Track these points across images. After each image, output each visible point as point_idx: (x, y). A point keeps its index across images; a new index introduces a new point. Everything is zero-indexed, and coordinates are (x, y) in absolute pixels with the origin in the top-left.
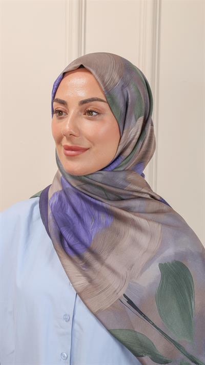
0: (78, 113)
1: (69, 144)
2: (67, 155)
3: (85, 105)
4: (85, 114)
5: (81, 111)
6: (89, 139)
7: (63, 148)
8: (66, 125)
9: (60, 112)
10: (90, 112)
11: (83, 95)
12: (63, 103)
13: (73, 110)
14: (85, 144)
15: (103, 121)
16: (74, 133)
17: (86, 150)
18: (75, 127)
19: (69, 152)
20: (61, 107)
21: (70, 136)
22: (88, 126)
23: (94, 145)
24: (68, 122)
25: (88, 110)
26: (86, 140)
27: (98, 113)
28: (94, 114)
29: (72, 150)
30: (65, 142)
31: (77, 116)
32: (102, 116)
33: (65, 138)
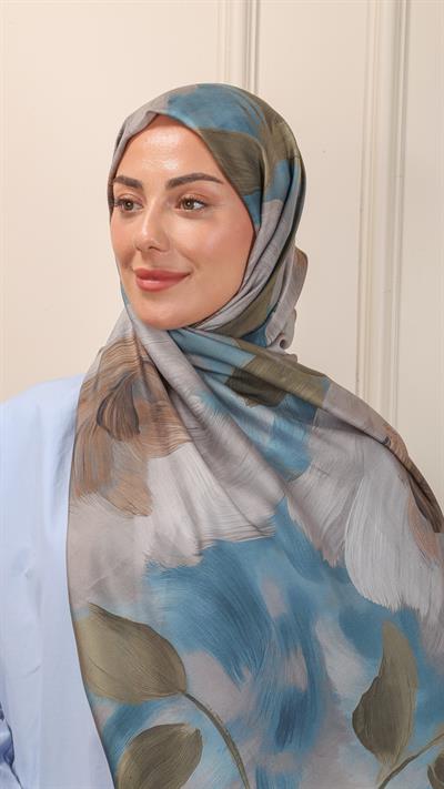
0: (165, 204)
1: (146, 267)
2: (145, 290)
3: (178, 189)
4: (178, 207)
5: (170, 200)
6: (187, 256)
7: (134, 276)
8: (141, 228)
9: (127, 204)
10: (188, 203)
11: (175, 168)
12: (133, 184)
13: (153, 201)
14: (180, 265)
15: (212, 220)
16: (157, 244)
17: (183, 276)
18: (160, 233)
19: (148, 283)
20: (129, 194)
21: (150, 250)
22: (185, 230)
23: (198, 266)
24: (146, 223)
25: (185, 198)
26: (180, 258)
27: (205, 205)
28: (197, 205)
29: (155, 278)
30: (139, 263)
31: (163, 209)
32: (213, 209)
33: (138, 254)
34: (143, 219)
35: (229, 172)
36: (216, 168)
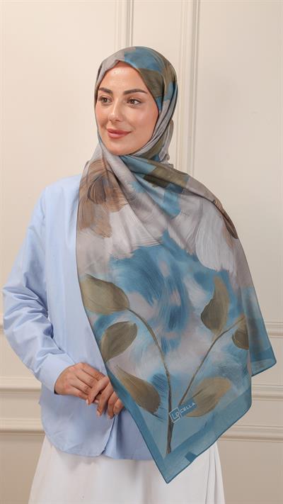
0: (122, 102)
1: (113, 128)
2: (112, 138)
3: (128, 95)
4: (128, 103)
5: (125, 99)
6: (131, 124)
7: (107, 131)
8: (111, 111)
9: (104, 100)
10: (132, 101)
12: (108, 92)
13: (117, 101)
14: (126, 128)
15: (143, 109)
16: (119, 119)
17: (130, 132)
18: (121, 114)
19: (112, 135)
20: (105, 95)
21: (115, 122)
22: (131, 113)
23: (135, 129)
25: (131, 99)
26: (128, 125)
27: (140, 102)
28: (136, 102)
29: (116, 133)
30: (110, 126)
31: (121, 104)
32: (144, 104)
33: (110, 122)
34: (113, 107)
35: (150, 88)
36: (145, 87)
